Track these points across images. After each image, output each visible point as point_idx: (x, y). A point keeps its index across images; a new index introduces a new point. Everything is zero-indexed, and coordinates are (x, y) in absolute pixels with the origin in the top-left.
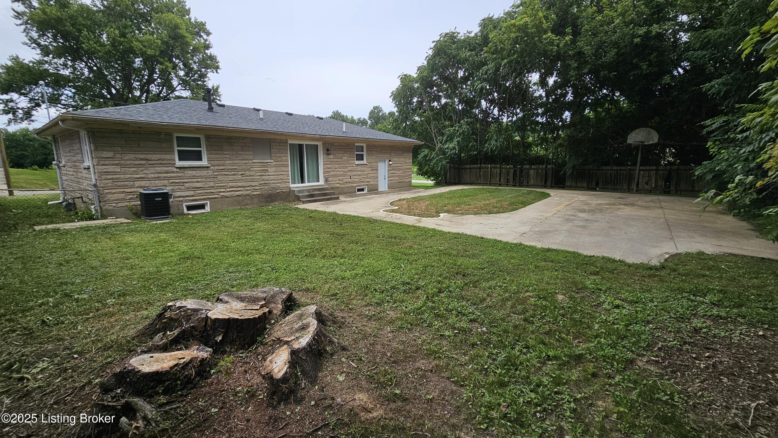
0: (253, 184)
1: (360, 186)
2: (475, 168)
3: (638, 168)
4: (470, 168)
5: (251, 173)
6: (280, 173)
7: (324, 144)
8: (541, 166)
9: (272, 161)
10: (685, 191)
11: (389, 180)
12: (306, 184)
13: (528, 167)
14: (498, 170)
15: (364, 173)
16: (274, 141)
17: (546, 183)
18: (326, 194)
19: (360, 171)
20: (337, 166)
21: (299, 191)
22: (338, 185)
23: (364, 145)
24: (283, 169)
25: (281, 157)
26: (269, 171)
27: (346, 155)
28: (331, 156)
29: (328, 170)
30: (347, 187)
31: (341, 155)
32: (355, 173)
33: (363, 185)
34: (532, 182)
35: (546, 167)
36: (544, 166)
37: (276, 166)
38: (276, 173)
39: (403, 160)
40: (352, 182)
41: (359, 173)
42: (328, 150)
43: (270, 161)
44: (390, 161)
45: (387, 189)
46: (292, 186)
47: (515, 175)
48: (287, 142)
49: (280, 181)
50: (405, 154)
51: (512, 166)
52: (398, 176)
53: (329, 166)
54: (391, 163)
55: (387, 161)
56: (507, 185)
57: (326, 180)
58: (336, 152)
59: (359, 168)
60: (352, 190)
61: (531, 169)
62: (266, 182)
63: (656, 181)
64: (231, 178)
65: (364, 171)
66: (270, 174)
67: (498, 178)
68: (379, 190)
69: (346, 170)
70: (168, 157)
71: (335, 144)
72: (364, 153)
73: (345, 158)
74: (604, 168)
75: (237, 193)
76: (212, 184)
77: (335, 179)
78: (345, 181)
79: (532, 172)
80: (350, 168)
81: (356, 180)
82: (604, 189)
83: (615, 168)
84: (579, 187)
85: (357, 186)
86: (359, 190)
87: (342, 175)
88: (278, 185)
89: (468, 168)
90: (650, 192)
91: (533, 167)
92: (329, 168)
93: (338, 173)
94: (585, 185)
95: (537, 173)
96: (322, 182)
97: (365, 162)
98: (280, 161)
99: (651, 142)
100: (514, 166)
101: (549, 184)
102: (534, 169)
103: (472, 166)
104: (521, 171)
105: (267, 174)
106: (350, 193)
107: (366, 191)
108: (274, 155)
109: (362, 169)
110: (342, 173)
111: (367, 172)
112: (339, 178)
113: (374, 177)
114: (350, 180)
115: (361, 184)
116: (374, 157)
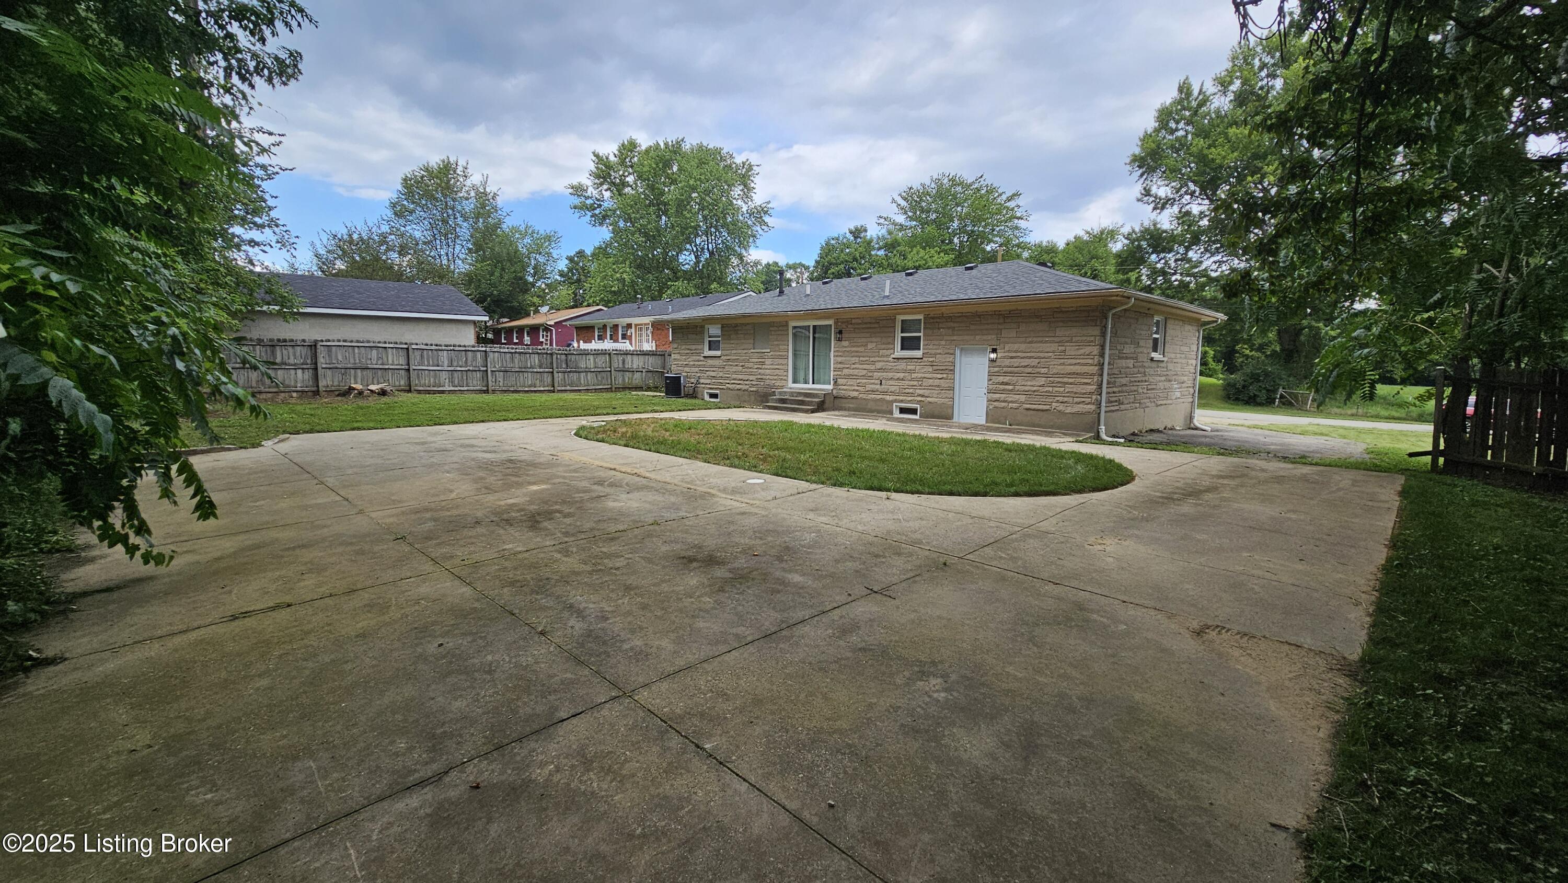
0: (751, 378)
1: (902, 401)
5: (750, 365)
6: (776, 367)
7: (836, 323)
9: (769, 351)
11: (988, 400)
12: (809, 385)
15: (914, 376)
16: (771, 324)
19: (905, 371)
20: (855, 360)
22: (855, 394)
24: (781, 361)
25: (779, 345)
26: (766, 363)
27: (874, 339)
28: (845, 343)
29: (840, 366)
30: (872, 400)
31: (863, 340)
32: (890, 375)
33: (910, 402)
37: (772, 357)
38: (772, 367)
39: (1054, 347)
40: (885, 393)
41: (901, 375)
42: (840, 332)
43: (766, 351)
44: (994, 351)
45: (986, 422)
46: (791, 385)
48: (787, 325)
49: (776, 377)
53: (842, 359)
54: (993, 356)
55: (986, 352)
57: (835, 382)
58: (854, 335)
59: (902, 365)
60: (884, 408)
62: (762, 377)
64: (735, 369)
65: (913, 371)
66: (766, 367)
68: (955, 419)
69: (873, 367)
70: (699, 347)
71: (853, 321)
73: (870, 346)
75: (738, 387)
76: (721, 374)
77: (851, 382)
80: (879, 365)
81: (893, 389)
85: (896, 401)
86: (903, 411)
87: (863, 377)
88: (774, 382)
92: (841, 363)
93: (856, 372)
96: (832, 385)
98: (777, 351)
105: (764, 366)
106: (879, 412)
107: (918, 415)
109: (909, 367)
110: (864, 372)
111: (920, 375)
112: (858, 381)
113: (938, 386)
114: (878, 387)
115: (901, 398)
116: (943, 343)
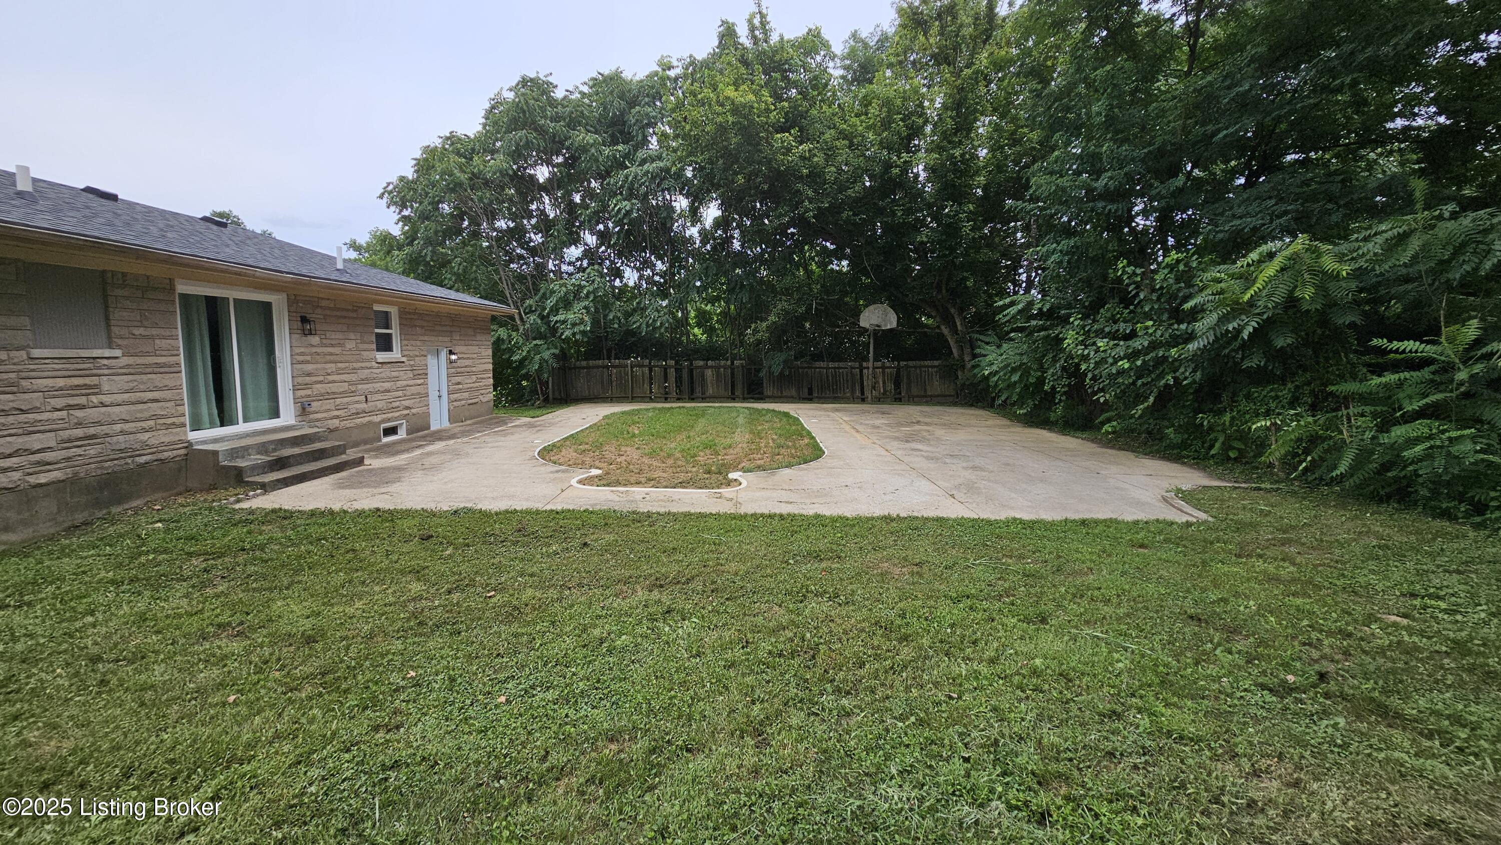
0: (34, 442)
1: (389, 420)
2: (598, 367)
3: (870, 365)
4: (588, 367)
5: (24, 400)
6: (150, 395)
7: (293, 301)
8: (722, 363)
9: (117, 353)
10: (917, 396)
11: (450, 402)
12: (242, 427)
13: (701, 363)
14: (646, 370)
15: (398, 384)
16: (123, 280)
17: (733, 393)
18: (321, 454)
19: (389, 380)
20: (331, 367)
21: (234, 453)
22: (336, 423)
23: (393, 311)
24: (158, 380)
25: (152, 338)
26: (106, 387)
27: (352, 336)
28: (315, 340)
29: (308, 379)
30: (358, 427)
31: (339, 336)
32: (378, 386)
33: (397, 419)
34: (710, 391)
35: (732, 363)
36: (729, 362)
37: (131, 371)
38: (133, 397)
39: (476, 349)
40: (371, 412)
41: (387, 385)
42: (304, 320)
43: (107, 353)
44: (451, 353)
45: (446, 424)
46: (193, 436)
47: (679, 380)
48: (172, 289)
49: (152, 423)
50: (478, 338)
51: (673, 363)
52: (469, 390)
53: (309, 367)
54: (453, 357)
55: (444, 354)
56: (666, 399)
57: (303, 410)
58: (326, 327)
59: (386, 372)
60: (371, 435)
61: (707, 367)
62: (92, 431)
63: (884, 383)
65: (396, 379)
66: (106, 399)
67: (647, 386)
68: (433, 428)
69: (353, 377)
71: (324, 303)
72: (394, 331)
73: (350, 345)
74: (817, 364)
77: (329, 404)
78: (354, 408)
79: (709, 373)
80: (364, 373)
81: (380, 405)
82: (822, 399)
83: (831, 365)
84: (786, 397)
85: (384, 421)
86: (387, 432)
87: (343, 394)
88: (145, 436)
89: (584, 368)
90: (878, 400)
91: (710, 363)
92: (309, 375)
93: (333, 388)
94: (793, 392)
95: (718, 374)
96: (288, 416)
97: (396, 354)
98: (147, 354)
99: (889, 327)
100: (677, 363)
101: (738, 392)
102: (712, 367)
103: (591, 363)
104: (691, 372)
105: (95, 399)
106: (365, 442)
107: (402, 434)
108: (124, 332)
109: (394, 374)
110: (345, 386)
111: (405, 383)
112: (338, 401)
113: (418, 394)
114: (365, 405)
115: (390, 415)
116: (419, 343)
